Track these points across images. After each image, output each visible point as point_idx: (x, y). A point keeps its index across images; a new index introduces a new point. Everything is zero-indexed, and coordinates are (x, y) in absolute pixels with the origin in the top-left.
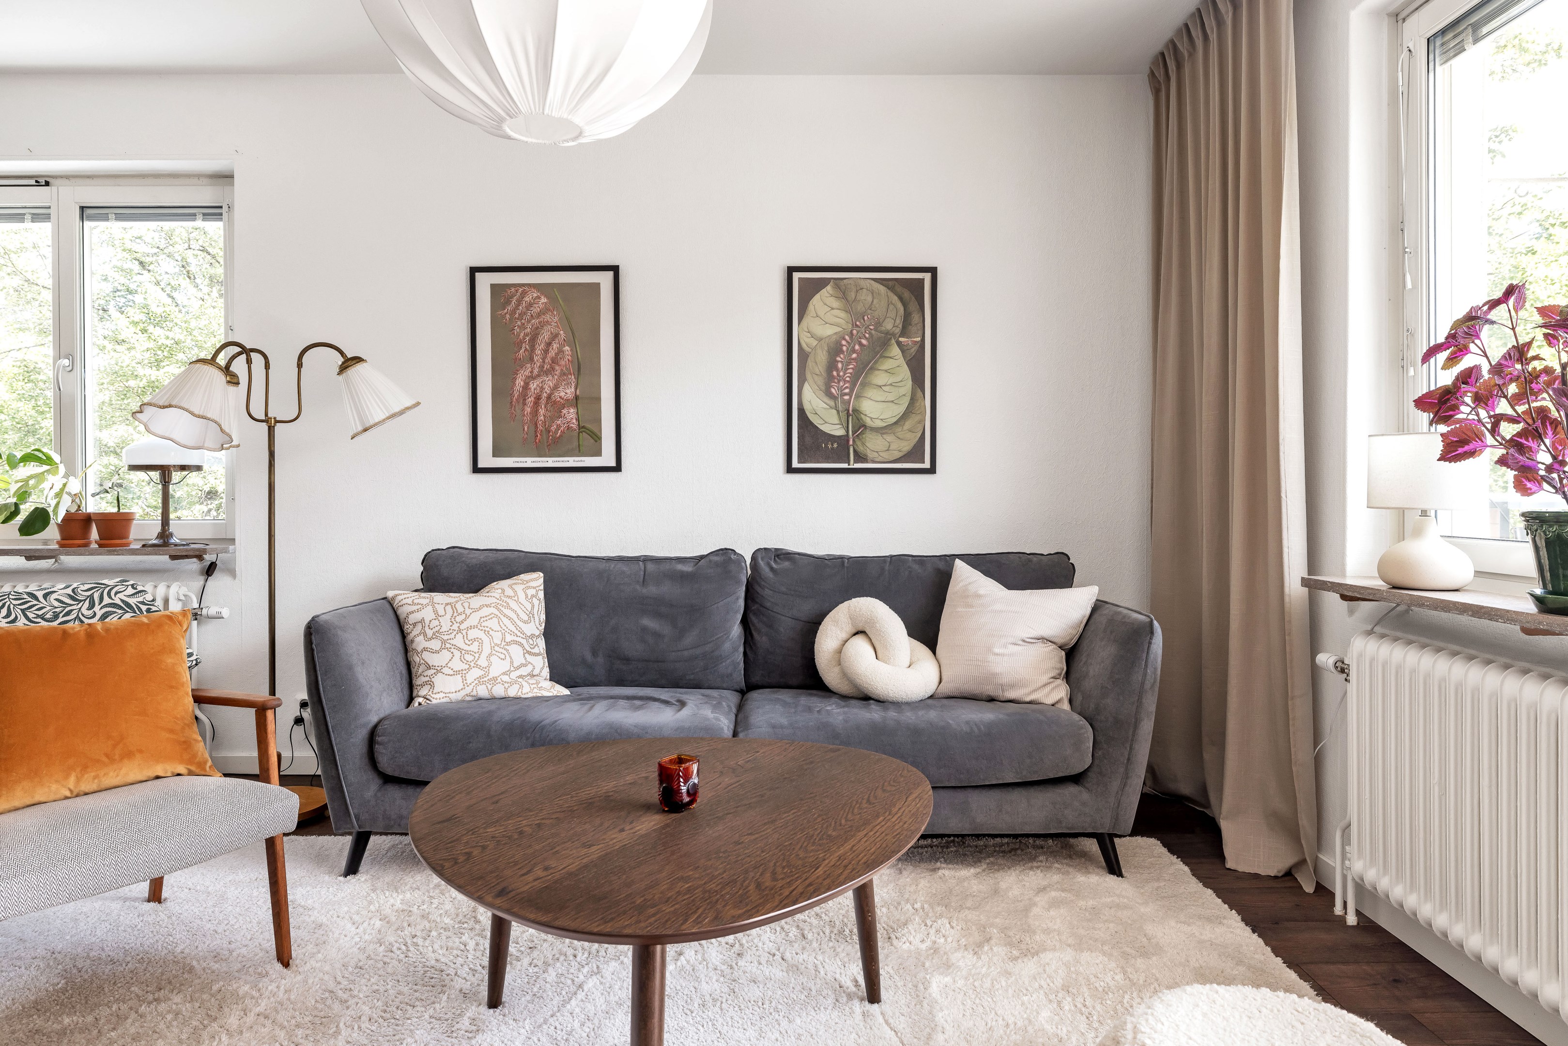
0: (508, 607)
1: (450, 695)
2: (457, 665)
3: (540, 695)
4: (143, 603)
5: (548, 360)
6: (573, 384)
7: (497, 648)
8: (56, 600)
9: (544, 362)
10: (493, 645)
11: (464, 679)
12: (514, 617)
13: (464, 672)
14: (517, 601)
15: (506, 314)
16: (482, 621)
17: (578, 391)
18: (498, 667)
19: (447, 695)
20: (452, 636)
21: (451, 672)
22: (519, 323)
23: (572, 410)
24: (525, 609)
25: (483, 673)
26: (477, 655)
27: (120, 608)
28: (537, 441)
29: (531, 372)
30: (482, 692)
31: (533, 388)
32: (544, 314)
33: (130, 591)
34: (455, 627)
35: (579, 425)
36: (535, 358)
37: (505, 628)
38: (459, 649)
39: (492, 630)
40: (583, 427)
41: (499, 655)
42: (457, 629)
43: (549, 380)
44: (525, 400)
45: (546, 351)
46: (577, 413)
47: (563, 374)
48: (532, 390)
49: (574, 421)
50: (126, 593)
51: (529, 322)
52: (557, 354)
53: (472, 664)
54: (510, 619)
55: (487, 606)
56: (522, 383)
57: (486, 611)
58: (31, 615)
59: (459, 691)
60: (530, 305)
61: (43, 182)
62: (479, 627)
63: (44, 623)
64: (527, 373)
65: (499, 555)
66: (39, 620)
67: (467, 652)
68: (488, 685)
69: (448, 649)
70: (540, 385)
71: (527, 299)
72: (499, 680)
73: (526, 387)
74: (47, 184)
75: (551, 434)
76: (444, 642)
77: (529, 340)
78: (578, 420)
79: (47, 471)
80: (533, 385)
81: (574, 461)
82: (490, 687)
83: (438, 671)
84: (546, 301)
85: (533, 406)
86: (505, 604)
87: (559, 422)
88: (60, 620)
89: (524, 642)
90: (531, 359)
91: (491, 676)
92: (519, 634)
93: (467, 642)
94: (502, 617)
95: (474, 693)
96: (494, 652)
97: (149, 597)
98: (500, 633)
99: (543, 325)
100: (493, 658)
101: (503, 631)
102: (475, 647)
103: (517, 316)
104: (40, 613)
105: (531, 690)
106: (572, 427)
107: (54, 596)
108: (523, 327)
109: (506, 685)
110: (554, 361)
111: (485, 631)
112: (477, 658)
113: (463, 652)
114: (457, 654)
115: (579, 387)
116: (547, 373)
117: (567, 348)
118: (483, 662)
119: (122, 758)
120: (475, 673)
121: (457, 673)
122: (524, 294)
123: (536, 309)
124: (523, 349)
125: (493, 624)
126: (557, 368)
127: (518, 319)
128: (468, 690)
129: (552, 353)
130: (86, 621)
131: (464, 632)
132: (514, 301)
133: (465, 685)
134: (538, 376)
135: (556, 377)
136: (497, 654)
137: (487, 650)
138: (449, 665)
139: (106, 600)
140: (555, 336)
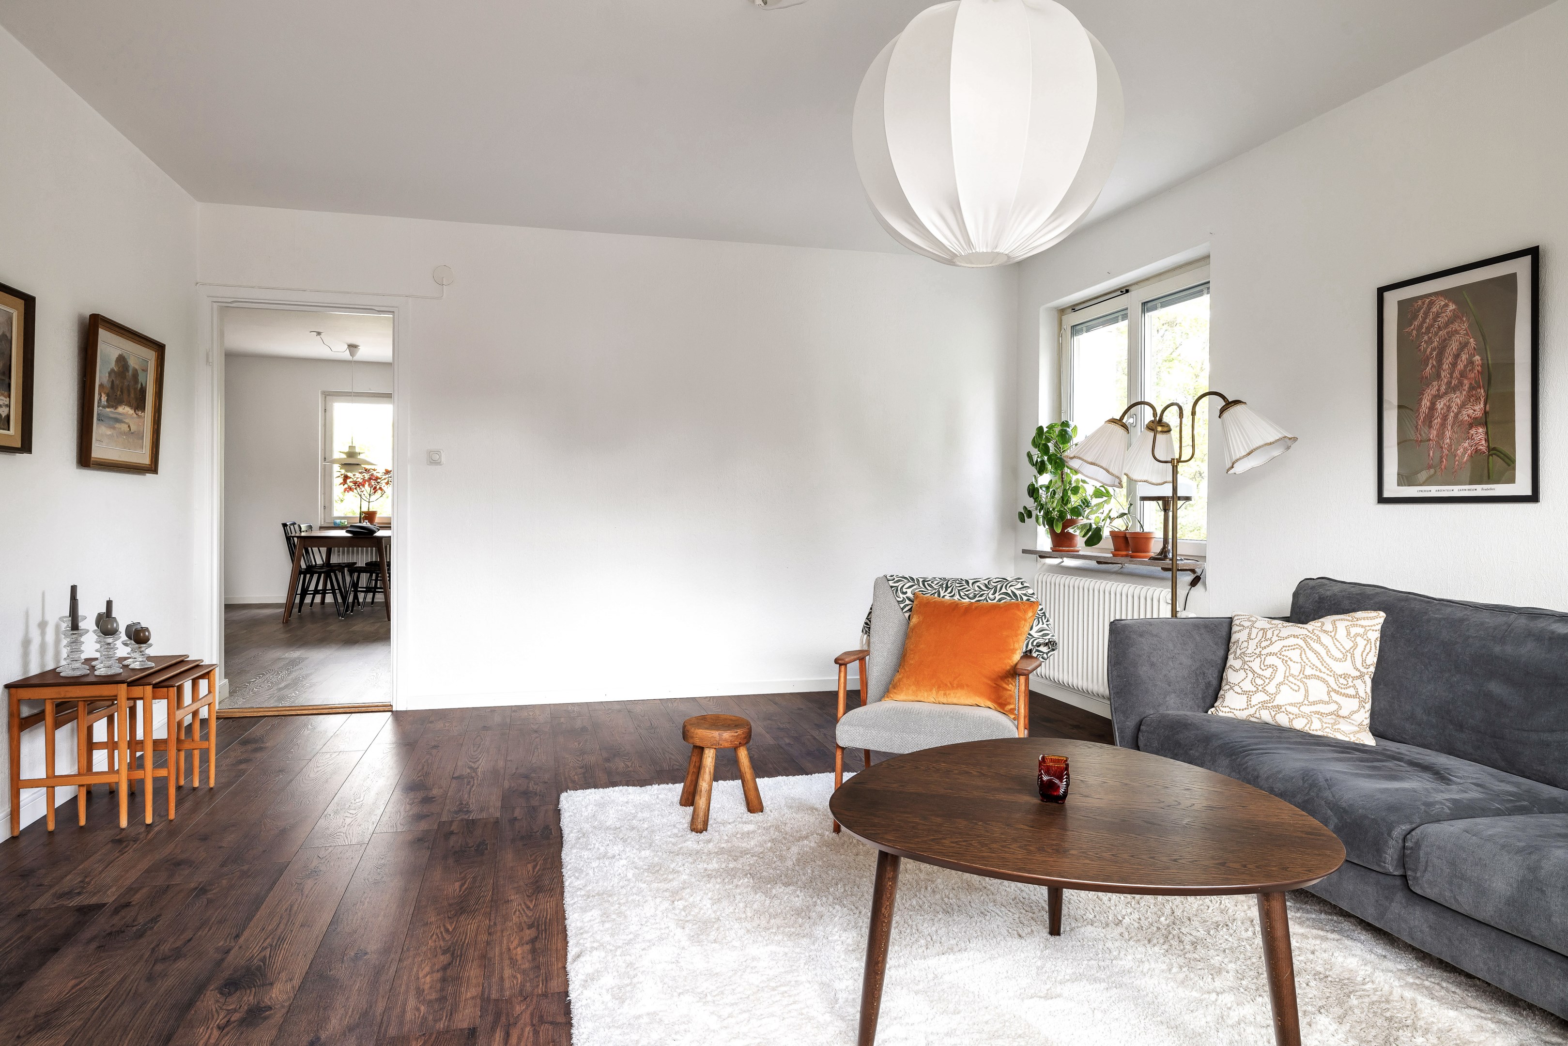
0: (1319, 640)
1: (1235, 712)
2: (1247, 686)
3: (1333, 736)
4: (1025, 595)
5: (1457, 374)
6: (1482, 400)
7: (1291, 679)
8: (978, 586)
9: (1451, 377)
10: (1287, 674)
11: (1249, 700)
12: (1323, 652)
13: (1251, 693)
14: (1334, 638)
15: (1412, 330)
16: (1283, 650)
17: (1488, 406)
18: (1286, 697)
19: (1232, 711)
20: (1252, 659)
21: (1240, 691)
22: (1426, 338)
23: (1481, 430)
24: (1340, 647)
25: (1268, 698)
26: (1267, 681)
27: (1010, 596)
28: (1443, 467)
29: (1438, 390)
30: (1266, 716)
31: (1439, 408)
32: (1452, 323)
33: (1020, 586)
34: (1257, 652)
35: (1488, 447)
36: (1443, 374)
37: (1307, 661)
38: (1253, 672)
39: (1291, 661)
40: (1494, 449)
41: (1293, 686)
42: (1258, 653)
43: (1456, 397)
44: (1431, 422)
45: (1454, 365)
46: (1487, 433)
47: (1472, 388)
48: (1439, 410)
49: (1483, 442)
50: (1016, 587)
51: (1436, 334)
52: (1466, 367)
53: (1260, 688)
54: (1316, 653)
55: (1294, 636)
56: (1428, 404)
57: (1292, 641)
58: (962, 594)
59: (1243, 710)
60: (1437, 315)
61: (1124, 290)
62: (1278, 655)
63: (968, 600)
64: (1434, 391)
65: (1357, 588)
66: (965, 597)
67: (1259, 676)
68: (1271, 711)
69: (1245, 670)
70: (1448, 404)
71: (1434, 310)
72: (1283, 709)
73: (1432, 408)
74: (1127, 291)
75: (1457, 458)
76: (1245, 663)
77: (1437, 355)
78: (1487, 440)
79: (1105, 501)
80: (1440, 405)
81: (1482, 489)
82: (1273, 714)
83: (1231, 688)
84: (1454, 307)
85: (1439, 428)
86: (1315, 638)
87: (1466, 445)
88: (977, 599)
89: (1331, 681)
90: (1438, 376)
91: (1275, 703)
92: (1323, 670)
93: (1262, 666)
94: (1307, 650)
95: (1257, 715)
96: (1286, 682)
97: (1030, 591)
98: (1299, 664)
99: (1451, 335)
100: (1282, 688)
101: (1303, 664)
102: (1267, 673)
103: (1423, 330)
104: (967, 593)
105: (1322, 729)
106: (1480, 450)
107: (978, 584)
108: (1430, 341)
109: (1291, 716)
110: (1463, 374)
111: (1283, 659)
112: (1267, 683)
113: (1256, 675)
114: (1250, 675)
115: (1489, 401)
116: (1454, 389)
117: (1477, 358)
118: (1271, 689)
119: (957, 688)
120: (1260, 697)
121: (1245, 692)
122: (1431, 303)
123: (1442, 320)
124: (1430, 366)
125: (1295, 655)
126: (1466, 382)
127: (1425, 333)
128: (1251, 711)
129: (1461, 366)
130: (989, 601)
131: (1263, 657)
132: (1421, 314)
133: (1249, 705)
134: (1446, 393)
135: (1464, 393)
136: (1290, 684)
137: (1279, 678)
138: (1240, 685)
139: (1004, 590)
140: (1463, 346)
